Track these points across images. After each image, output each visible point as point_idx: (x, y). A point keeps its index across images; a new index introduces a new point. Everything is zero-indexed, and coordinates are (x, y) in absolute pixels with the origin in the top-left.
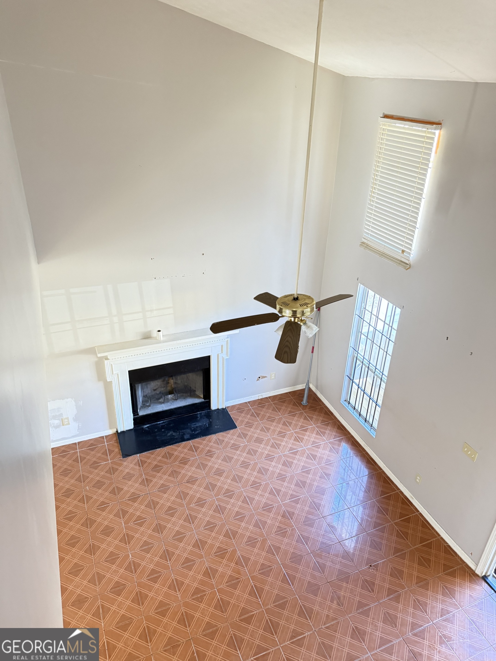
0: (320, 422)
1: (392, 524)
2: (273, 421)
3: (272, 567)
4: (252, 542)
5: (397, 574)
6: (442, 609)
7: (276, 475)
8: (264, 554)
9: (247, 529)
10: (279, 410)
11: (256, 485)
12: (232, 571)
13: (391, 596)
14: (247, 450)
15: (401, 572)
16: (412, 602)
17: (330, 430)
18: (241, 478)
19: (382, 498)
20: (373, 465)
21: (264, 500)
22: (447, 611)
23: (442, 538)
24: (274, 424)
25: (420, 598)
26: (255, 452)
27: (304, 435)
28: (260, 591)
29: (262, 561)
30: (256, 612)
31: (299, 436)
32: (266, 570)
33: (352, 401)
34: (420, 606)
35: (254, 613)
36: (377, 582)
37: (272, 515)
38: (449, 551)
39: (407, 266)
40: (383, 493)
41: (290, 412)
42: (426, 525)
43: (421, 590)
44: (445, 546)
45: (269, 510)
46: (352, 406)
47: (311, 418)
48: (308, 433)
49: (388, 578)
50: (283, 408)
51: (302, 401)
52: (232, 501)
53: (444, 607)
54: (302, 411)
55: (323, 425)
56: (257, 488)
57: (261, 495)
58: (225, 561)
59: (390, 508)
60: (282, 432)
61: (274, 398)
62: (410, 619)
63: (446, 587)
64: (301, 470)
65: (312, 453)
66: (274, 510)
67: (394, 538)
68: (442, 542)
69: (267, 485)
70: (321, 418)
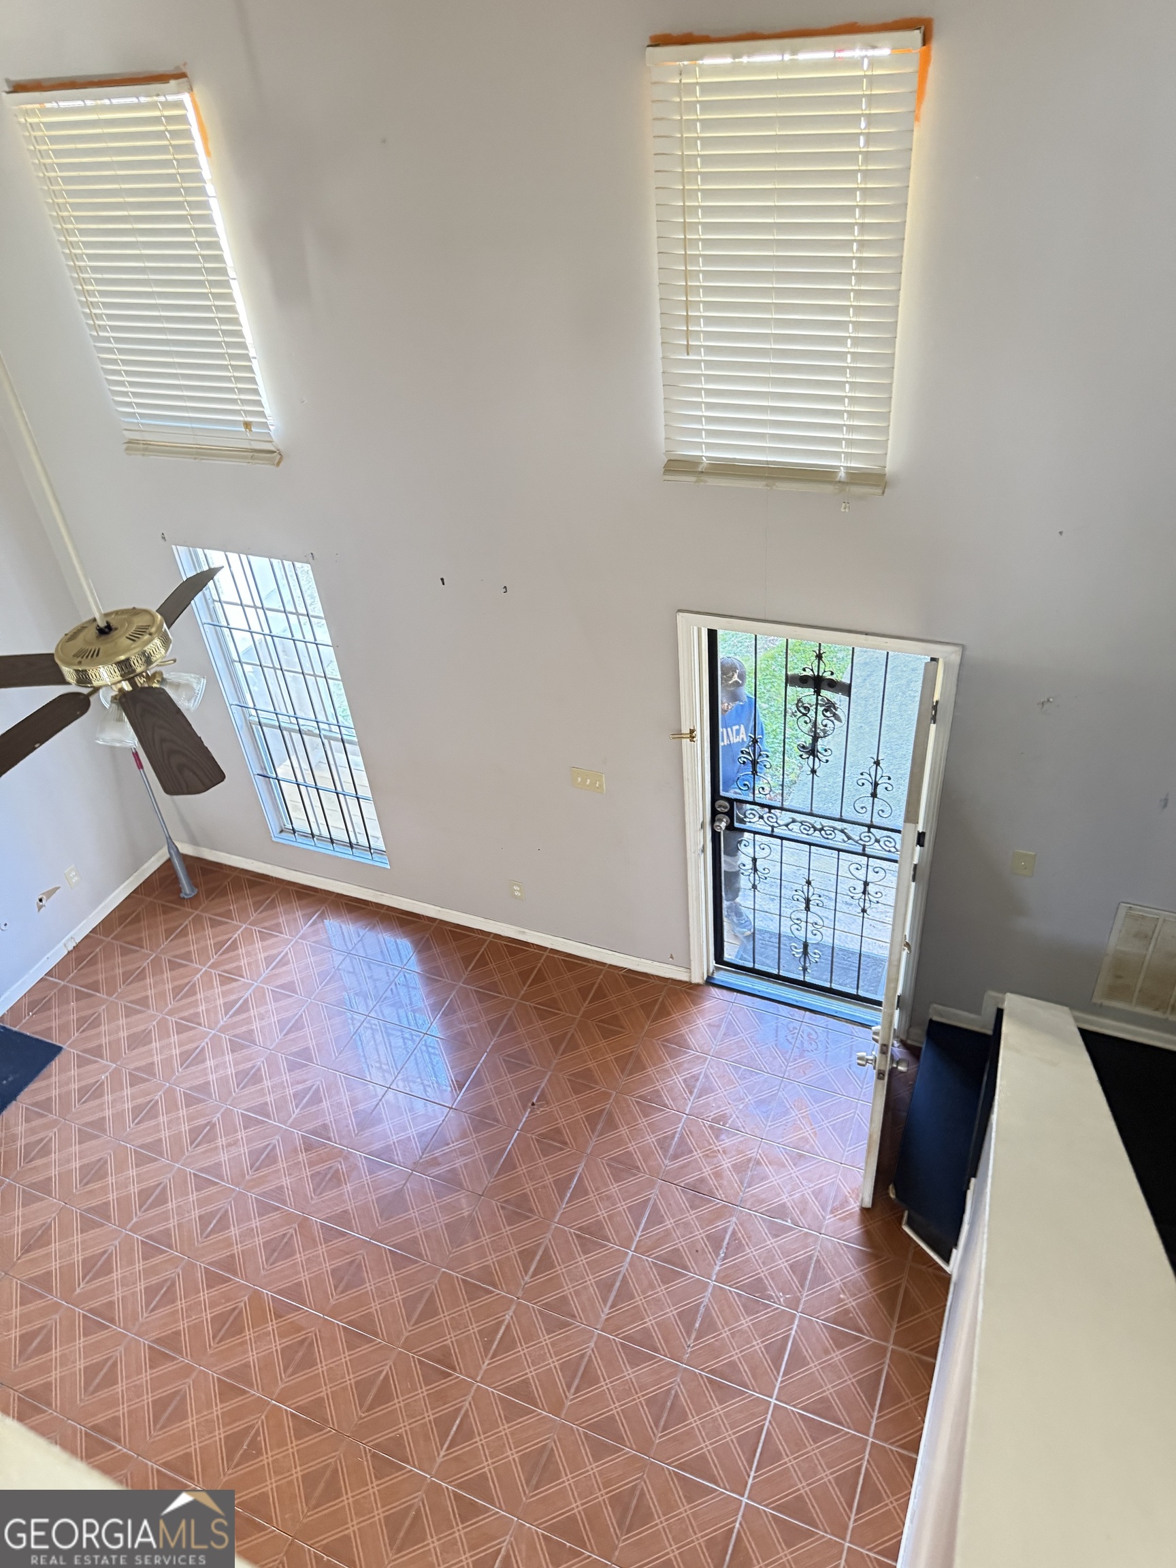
0: (251, 909)
1: (519, 1003)
2: (141, 976)
3: (357, 1261)
4: (278, 1249)
5: (582, 1081)
6: (685, 1081)
7: (233, 1083)
8: (322, 1249)
9: (249, 1233)
10: (139, 943)
11: (202, 1135)
12: (281, 1337)
13: (599, 1127)
14: (126, 1079)
15: (587, 1074)
16: (636, 1109)
17: (286, 912)
18: (156, 1146)
19: (471, 970)
20: (414, 922)
21: (244, 1150)
22: (693, 1076)
23: (611, 966)
24: (149, 980)
25: (643, 1091)
26: (149, 1069)
27: (237, 958)
28: (367, 1323)
29: (328, 1266)
30: (388, 1367)
31: (227, 967)
32: (347, 1277)
33: (300, 824)
34: (651, 1103)
35: (384, 1373)
36: (562, 1122)
37: (282, 1165)
38: (633, 978)
39: (274, 456)
40: (467, 960)
41: (169, 932)
42: (573, 962)
43: (637, 1076)
44: (623, 975)
45: (272, 1159)
46: (304, 835)
47: (228, 914)
48: (242, 951)
49: (573, 1100)
50: (144, 934)
51: (180, 890)
52: (171, 1205)
53: (686, 1075)
54: (196, 913)
55: (261, 912)
56: (210, 1138)
57: (229, 1145)
58: (249, 1334)
59: (497, 978)
60: (181, 987)
61: (106, 926)
62: (651, 1139)
63: (667, 1040)
64: (281, 1032)
65: (279, 982)
66: (280, 1151)
67: (539, 1024)
68: (616, 971)
69: (227, 1114)
70: (249, 902)
